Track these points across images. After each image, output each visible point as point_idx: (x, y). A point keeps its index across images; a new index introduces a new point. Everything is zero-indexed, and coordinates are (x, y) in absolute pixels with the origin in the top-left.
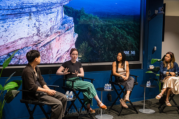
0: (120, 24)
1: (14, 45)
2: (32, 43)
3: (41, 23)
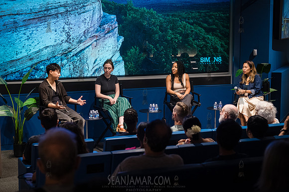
1: (38, 55)
2: (60, 52)
3: (71, 26)
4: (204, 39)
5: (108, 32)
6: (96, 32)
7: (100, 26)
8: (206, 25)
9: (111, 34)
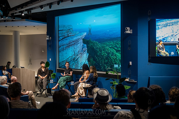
0: (111, 45)
3: (75, 49)
4: (115, 55)
5: (84, 52)
6: (81, 51)
7: (82, 49)
8: (116, 48)
9: (85, 52)
